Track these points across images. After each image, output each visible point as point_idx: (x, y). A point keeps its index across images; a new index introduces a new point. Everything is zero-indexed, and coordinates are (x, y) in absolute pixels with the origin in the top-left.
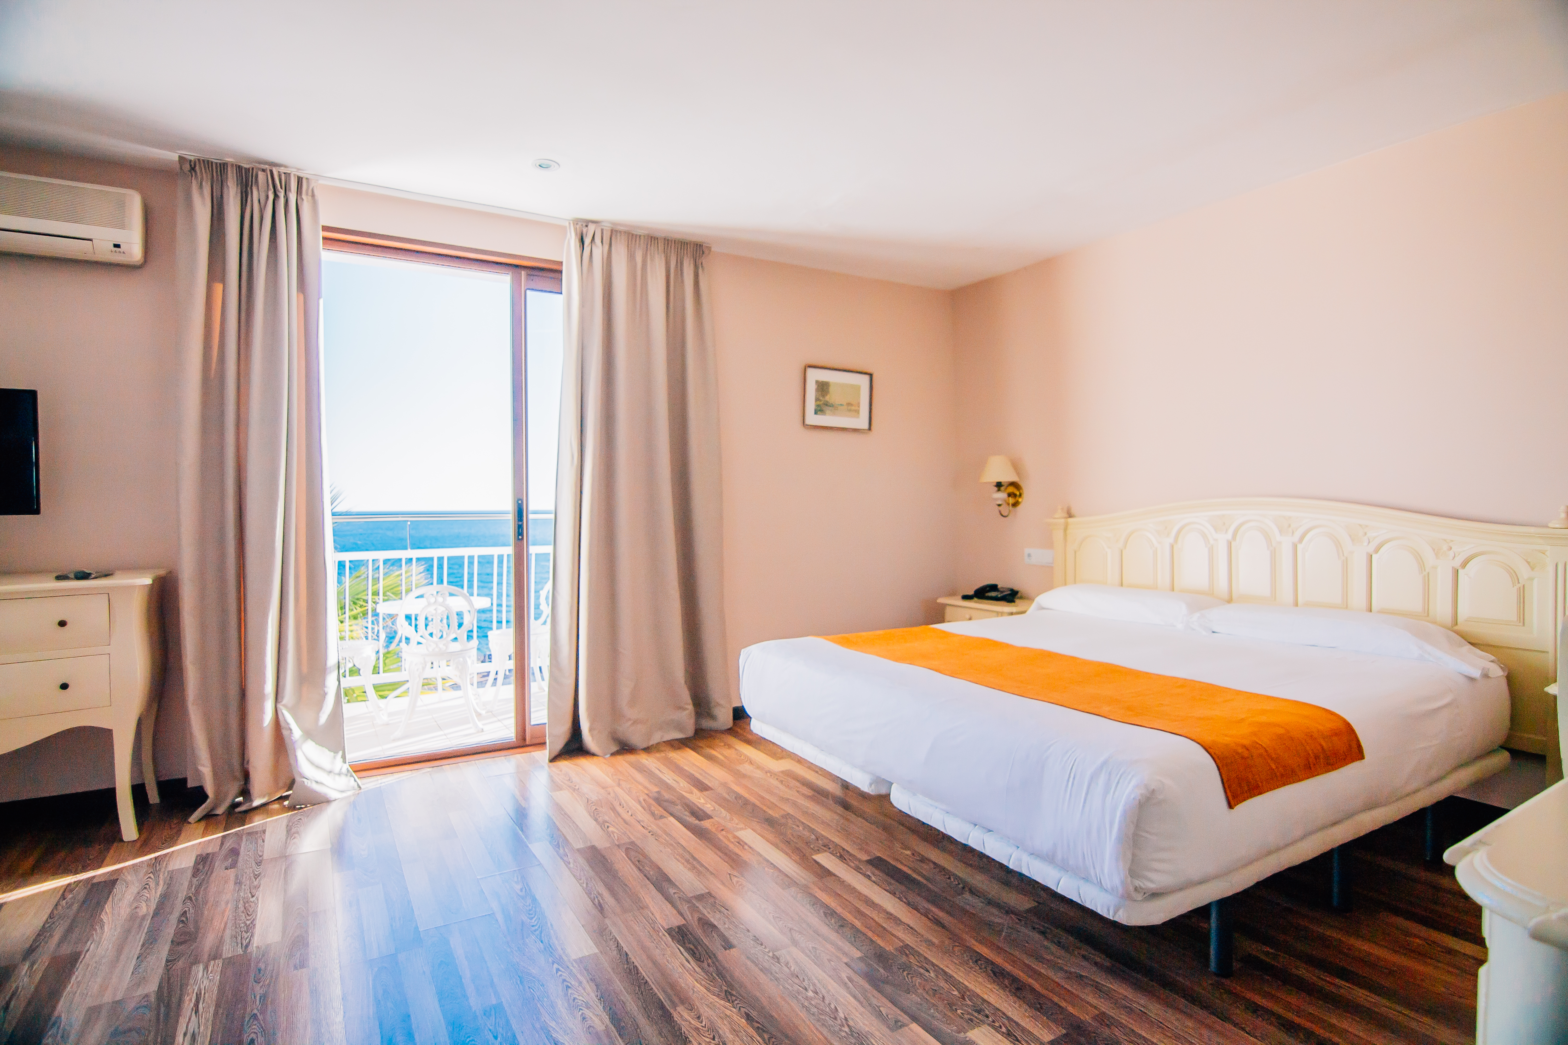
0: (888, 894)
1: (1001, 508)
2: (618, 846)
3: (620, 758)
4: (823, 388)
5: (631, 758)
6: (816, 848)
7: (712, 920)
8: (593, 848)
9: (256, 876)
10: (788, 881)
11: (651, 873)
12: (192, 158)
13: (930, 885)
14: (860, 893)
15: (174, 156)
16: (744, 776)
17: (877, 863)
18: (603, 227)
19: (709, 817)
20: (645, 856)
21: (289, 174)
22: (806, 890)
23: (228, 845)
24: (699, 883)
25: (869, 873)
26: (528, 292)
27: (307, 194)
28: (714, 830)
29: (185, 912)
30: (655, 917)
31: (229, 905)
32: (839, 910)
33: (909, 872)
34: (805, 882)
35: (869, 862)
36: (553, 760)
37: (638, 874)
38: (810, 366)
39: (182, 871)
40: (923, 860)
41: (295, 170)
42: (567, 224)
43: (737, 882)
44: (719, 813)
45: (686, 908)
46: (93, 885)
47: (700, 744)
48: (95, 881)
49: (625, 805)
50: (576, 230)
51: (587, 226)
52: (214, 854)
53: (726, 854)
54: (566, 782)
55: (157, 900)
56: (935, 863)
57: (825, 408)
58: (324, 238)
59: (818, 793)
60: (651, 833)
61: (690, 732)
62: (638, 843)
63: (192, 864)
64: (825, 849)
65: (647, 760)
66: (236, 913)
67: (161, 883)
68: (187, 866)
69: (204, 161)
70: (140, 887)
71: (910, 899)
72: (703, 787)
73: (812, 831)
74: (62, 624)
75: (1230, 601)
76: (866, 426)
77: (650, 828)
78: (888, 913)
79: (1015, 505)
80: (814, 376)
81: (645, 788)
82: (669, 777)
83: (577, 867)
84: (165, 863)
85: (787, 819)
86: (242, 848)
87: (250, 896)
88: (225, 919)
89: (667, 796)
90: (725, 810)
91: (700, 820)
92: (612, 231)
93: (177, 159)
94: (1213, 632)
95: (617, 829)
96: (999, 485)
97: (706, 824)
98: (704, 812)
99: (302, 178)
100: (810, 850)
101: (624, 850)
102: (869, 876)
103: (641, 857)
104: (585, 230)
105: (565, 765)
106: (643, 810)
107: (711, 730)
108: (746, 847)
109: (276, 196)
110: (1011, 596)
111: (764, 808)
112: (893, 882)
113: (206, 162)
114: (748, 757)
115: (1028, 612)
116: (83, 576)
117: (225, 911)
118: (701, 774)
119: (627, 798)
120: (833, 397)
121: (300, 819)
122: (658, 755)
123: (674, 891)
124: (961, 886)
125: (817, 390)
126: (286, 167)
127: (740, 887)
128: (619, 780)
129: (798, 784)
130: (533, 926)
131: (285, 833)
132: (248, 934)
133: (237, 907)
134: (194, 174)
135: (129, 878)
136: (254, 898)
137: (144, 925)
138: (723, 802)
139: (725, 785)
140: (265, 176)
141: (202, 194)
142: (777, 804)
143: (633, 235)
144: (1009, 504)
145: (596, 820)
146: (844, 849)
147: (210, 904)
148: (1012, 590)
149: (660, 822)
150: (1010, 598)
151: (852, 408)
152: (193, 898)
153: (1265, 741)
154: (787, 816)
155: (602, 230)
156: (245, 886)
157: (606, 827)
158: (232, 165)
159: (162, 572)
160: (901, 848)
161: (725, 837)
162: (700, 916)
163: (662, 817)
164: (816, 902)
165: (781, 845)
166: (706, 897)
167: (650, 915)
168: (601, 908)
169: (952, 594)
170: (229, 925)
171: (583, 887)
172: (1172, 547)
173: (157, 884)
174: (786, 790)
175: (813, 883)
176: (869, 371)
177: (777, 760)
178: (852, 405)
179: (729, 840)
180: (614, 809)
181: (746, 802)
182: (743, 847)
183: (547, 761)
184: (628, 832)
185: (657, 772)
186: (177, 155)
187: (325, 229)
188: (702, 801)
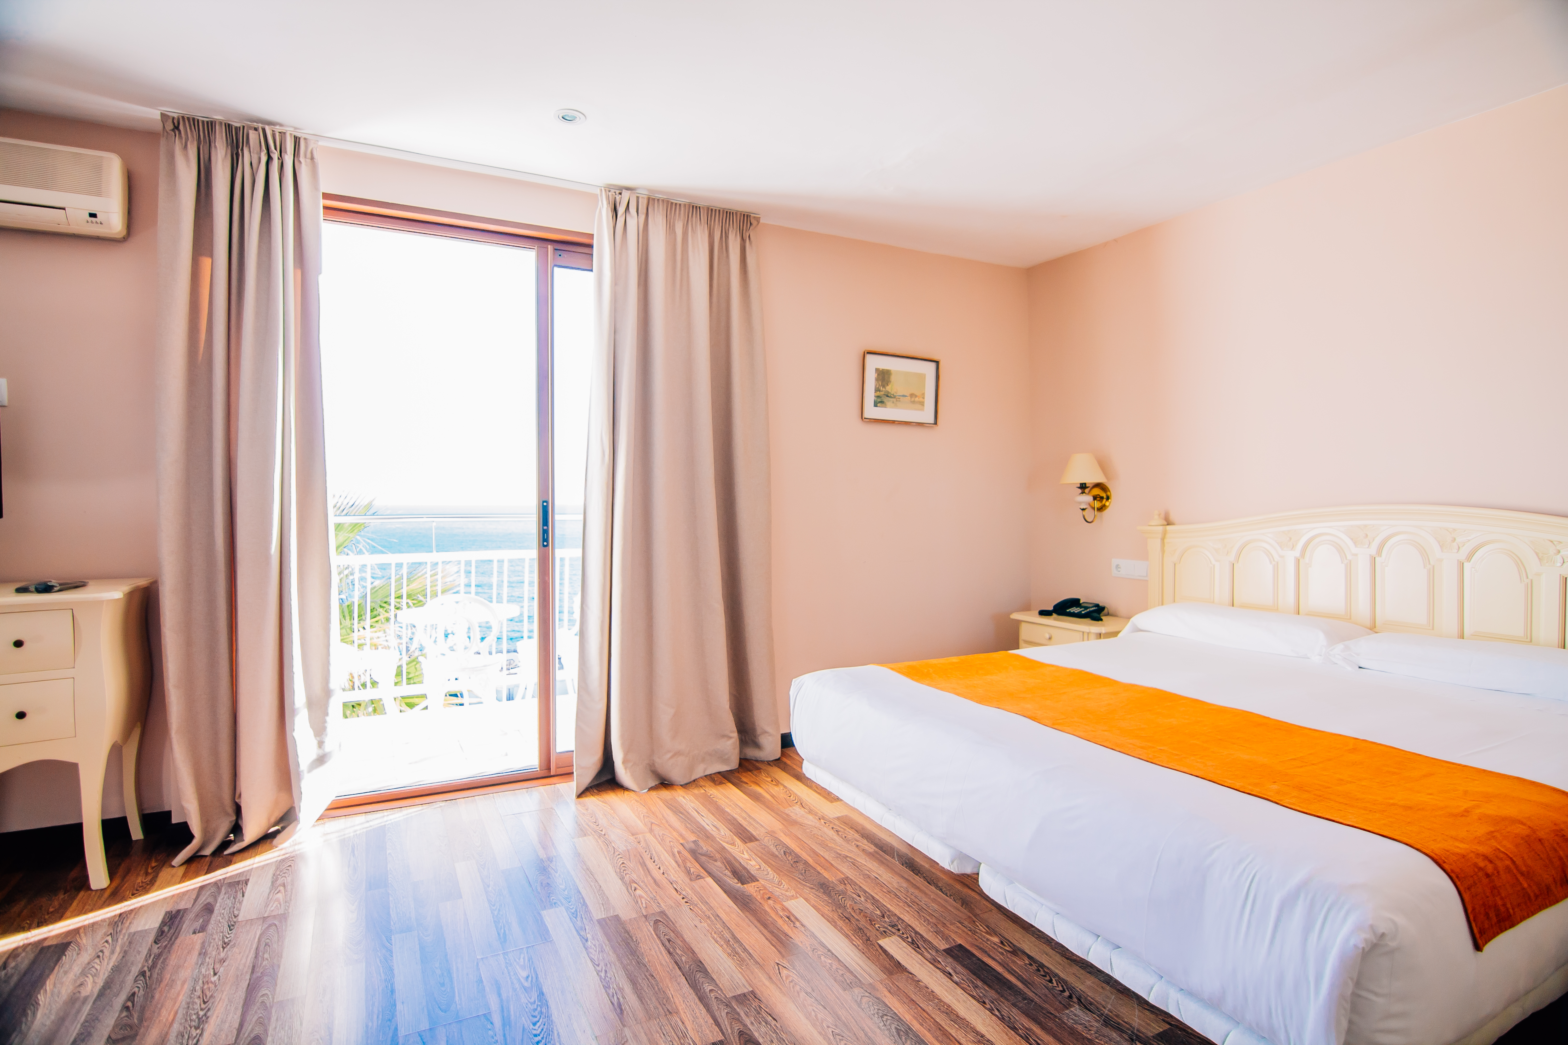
0: (975, 1002)
1: (1085, 513)
2: (646, 917)
3: (654, 794)
4: (883, 376)
5: (665, 794)
6: (882, 929)
7: (756, 1034)
8: (617, 918)
9: (225, 945)
10: (850, 981)
11: (684, 958)
12: (176, 116)
13: (1026, 990)
14: (940, 1000)
15: (154, 114)
16: (794, 823)
17: (958, 953)
18: (638, 195)
19: (753, 879)
20: (678, 935)
21: (285, 133)
22: (871, 990)
23: (204, 898)
24: (740, 976)
25: (948, 969)
26: (556, 269)
27: (305, 157)
28: (759, 898)
29: (134, 994)
30: (686, 1028)
31: (186, 986)
32: (916, 1026)
33: (999, 969)
34: (871, 981)
35: (948, 952)
36: (579, 796)
37: (668, 961)
38: (869, 353)
39: (144, 933)
40: (1016, 951)
41: (292, 129)
42: (598, 192)
43: (787, 977)
44: (765, 873)
45: (724, 1014)
46: (43, 949)
47: (744, 779)
48: (46, 944)
49: (656, 859)
50: (608, 198)
51: (620, 194)
52: (186, 910)
53: (772, 933)
54: (592, 825)
55: (106, 975)
56: (1030, 957)
57: (885, 399)
58: (326, 208)
59: (881, 849)
60: (685, 900)
61: (734, 764)
62: (670, 913)
63: (157, 925)
64: (893, 930)
65: (684, 797)
66: (191, 998)
67: (118, 949)
68: (152, 927)
69: (188, 119)
70: (94, 954)
71: (1005, 1013)
72: (747, 837)
73: (875, 902)
74: (18, 644)
75: (1373, 628)
76: (932, 421)
77: (684, 893)
78: (977, 1033)
79: (1101, 509)
80: (874, 363)
81: (681, 835)
82: (708, 821)
83: (595, 945)
84: (128, 922)
85: (845, 884)
86: (218, 904)
87: (212, 973)
88: (177, 1005)
89: (705, 847)
90: (772, 869)
91: (743, 884)
92: (649, 199)
93: (159, 118)
94: (1360, 667)
95: (646, 892)
96: (1083, 487)
97: (750, 889)
98: (748, 872)
99: (299, 138)
100: (874, 932)
101: (652, 923)
102: (950, 974)
103: (672, 934)
104: (618, 198)
105: (593, 801)
106: (676, 866)
107: (757, 761)
108: (798, 924)
109: (270, 159)
110: (1096, 613)
111: (819, 868)
112: (980, 983)
113: (191, 120)
114: (798, 797)
115: (1120, 635)
116: (45, 588)
117: (178, 994)
118: (745, 819)
119: (659, 848)
120: (895, 387)
121: (290, 866)
122: (696, 791)
123: (711, 988)
124: (1067, 994)
125: (877, 380)
126: (281, 125)
127: (791, 984)
128: (652, 823)
129: (857, 836)
130: (536, 1035)
131: (270, 884)
132: (198, 1031)
133: (194, 990)
134: (177, 133)
135: (84, 941)
136: (216, 977)
137: (83, 1010)
138: (768, 857)
139: (771, 834)
140: (258, 136)
141: (186, 157)
142: (833, 862)
143: (672, 203)
144: (1094, 508)
145: (622, 879)
146: (916, 933)
147: (163, 985)
148: (1097, 605)
149: (696, 884)
150: (1095, 615)
151: (915, 400)
152: (148, 974)
153: (1507, 846)
154: (845, 881)
155: (638, 197)
156: (209, 958)
157: (633, 889)
158: (221, 123)
159: (142, 582)
160: (987, 933)
161: (772, 908)
162: (742, 1028)
163: (699, 877)
164: (886, 1013)
165: (840, 923)
166: (748, 998)
167: (680, 1023)
168: (620, 1010)
169: (1026, 608)
170: (180, 1015)
171: (600, 977)
172: (1298, 561)
173: (113, 952)
174: (844, 843)
175: (881, 982)
176: (936, 358)
177: (832, 802)
178: (916, 396)
179: (777, 913)
180: (643, 865)
181: (797, 860)
182: (794, 924)
183: (574, 796)
184: (658, 898)
185: (695, 814)
186: (159, 112)
187: (326, 196)
188: (746, 856)
